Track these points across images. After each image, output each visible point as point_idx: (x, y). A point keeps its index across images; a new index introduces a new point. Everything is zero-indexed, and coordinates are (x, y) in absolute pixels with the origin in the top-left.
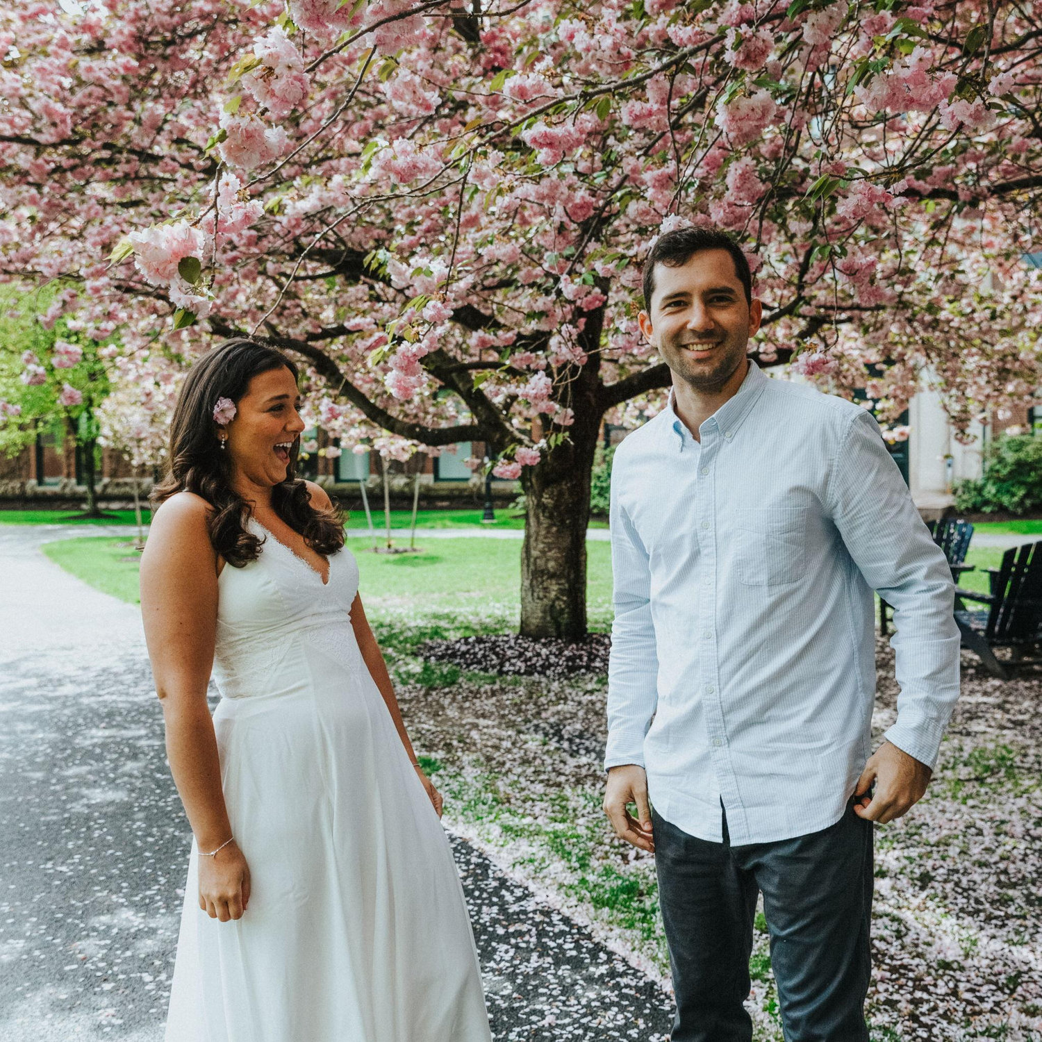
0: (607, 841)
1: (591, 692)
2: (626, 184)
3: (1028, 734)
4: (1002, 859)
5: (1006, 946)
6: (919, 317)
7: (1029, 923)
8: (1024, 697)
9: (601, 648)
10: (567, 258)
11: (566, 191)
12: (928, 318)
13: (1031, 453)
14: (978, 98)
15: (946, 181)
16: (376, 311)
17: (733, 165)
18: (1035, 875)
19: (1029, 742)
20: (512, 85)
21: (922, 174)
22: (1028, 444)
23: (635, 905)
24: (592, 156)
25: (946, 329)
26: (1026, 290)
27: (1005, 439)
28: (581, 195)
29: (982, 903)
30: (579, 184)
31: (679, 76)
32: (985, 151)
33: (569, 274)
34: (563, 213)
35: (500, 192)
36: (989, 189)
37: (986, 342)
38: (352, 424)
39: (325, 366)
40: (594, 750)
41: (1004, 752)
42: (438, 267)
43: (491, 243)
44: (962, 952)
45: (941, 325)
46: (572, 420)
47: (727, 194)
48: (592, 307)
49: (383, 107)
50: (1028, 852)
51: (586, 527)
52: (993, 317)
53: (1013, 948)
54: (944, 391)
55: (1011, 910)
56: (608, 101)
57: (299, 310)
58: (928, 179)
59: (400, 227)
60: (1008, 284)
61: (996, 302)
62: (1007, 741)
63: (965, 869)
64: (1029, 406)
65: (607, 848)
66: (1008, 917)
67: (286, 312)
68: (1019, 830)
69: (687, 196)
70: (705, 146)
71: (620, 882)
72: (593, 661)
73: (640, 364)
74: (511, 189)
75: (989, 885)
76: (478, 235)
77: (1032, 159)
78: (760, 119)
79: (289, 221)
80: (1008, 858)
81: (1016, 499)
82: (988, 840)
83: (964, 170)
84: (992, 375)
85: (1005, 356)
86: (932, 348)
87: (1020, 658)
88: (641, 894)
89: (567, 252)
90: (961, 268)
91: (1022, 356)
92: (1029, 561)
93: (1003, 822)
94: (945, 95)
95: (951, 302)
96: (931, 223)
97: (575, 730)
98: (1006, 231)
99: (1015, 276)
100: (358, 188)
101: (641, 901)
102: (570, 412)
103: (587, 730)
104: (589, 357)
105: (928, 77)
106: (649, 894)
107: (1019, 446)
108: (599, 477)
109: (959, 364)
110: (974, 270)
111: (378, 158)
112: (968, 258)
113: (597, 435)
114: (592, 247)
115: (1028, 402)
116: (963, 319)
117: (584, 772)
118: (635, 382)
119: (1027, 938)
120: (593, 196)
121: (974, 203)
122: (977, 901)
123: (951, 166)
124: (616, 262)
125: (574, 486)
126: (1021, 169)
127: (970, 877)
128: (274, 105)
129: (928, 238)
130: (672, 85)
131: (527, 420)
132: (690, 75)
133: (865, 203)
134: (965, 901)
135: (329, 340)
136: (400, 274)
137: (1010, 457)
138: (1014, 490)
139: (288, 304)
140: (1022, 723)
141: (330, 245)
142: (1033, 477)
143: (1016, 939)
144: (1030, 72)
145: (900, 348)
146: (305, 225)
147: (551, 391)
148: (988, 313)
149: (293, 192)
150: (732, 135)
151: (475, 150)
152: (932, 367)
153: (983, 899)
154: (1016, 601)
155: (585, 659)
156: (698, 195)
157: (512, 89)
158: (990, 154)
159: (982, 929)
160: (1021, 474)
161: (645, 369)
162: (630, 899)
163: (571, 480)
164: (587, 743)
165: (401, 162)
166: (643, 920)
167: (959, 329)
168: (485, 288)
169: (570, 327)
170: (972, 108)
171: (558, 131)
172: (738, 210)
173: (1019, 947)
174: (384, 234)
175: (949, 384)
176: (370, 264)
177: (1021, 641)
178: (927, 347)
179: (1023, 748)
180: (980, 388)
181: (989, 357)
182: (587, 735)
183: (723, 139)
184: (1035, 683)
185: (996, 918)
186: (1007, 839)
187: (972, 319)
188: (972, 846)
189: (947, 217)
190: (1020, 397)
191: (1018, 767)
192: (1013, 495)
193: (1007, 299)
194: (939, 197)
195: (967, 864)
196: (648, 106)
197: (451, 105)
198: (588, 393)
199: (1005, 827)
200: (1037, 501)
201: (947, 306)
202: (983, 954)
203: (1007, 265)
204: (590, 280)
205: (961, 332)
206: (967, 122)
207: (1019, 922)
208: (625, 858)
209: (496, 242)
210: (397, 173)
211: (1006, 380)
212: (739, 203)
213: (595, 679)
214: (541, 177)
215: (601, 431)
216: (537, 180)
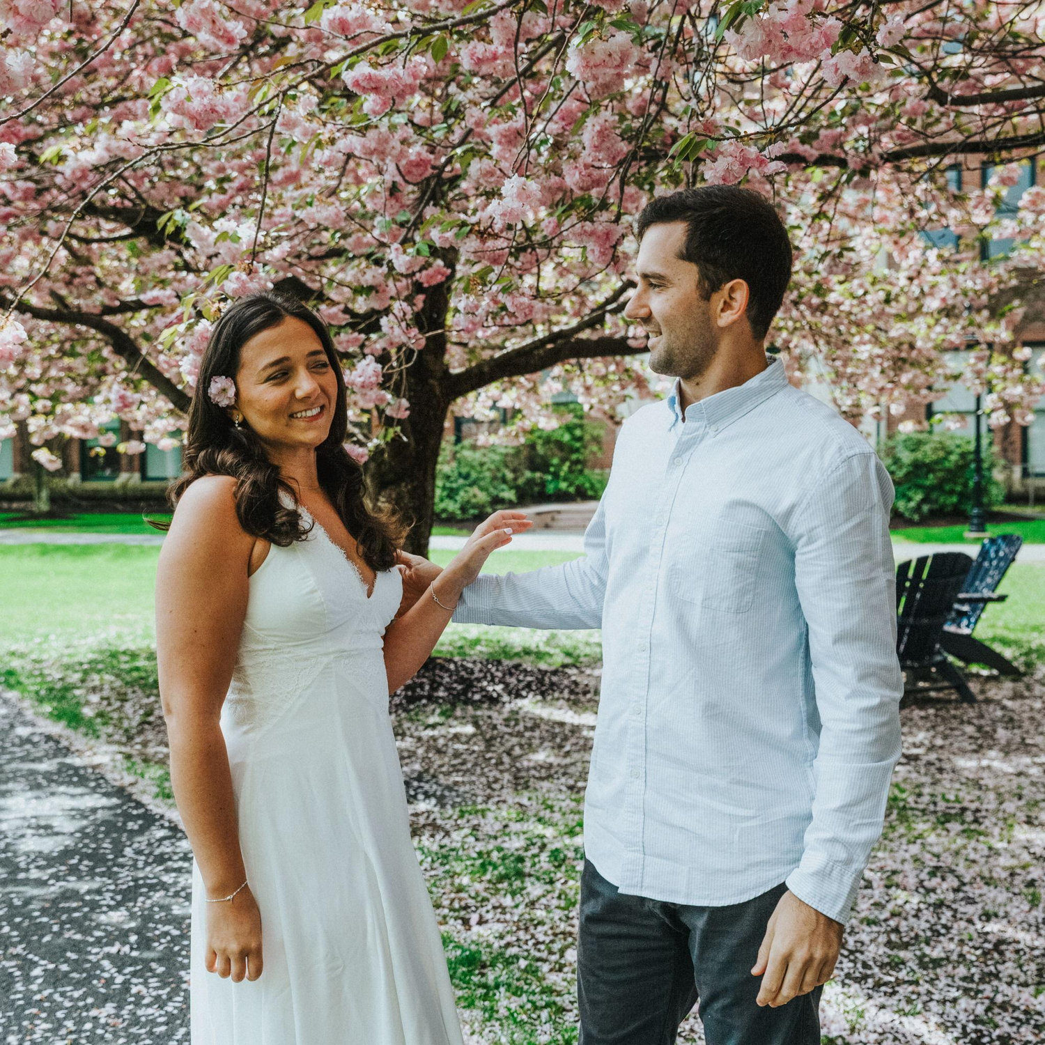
0: (446, 903)
1: (433, 726)
2: (470, 139)
3: (923, 770)
4: (893, 915)
5: (896, 1016)
6: (805, 299)
7: (922, 989)
8: (919, 728)
9: (446, 675)
10: (402, 225)
11: (398, 146)
12: (816, 301)
13: (929, 453)
14: (865, 48)
15: (834, 147)
16: (180, 281)
17: (590, 121)
18: (929, 934)
19: (924, 779)
20: (331, 17)
21: (807, 138)
22: (925, 443)
23: (475, 979)
24: (431, 105)
25: (836, 313)
26: (924, 271)
27: (901, 438)
28: (417, 150)
29: (870, 968)
30: (415, 137)
31: (528, 14)
32: (878, 114)
33: (403, 243)
34: (396, 172)
35: (319, 145)
36: (881, 156)
37: (880, 329)
38: (158, 415)
39: (124, 345)
40: (434, 795)
41: (897, 792)
42: (246, 231)
43: (310, 204)
44: (847, 1026)
45: (830, 308)
46: (408, 413)
47: (584, 153)
48: (434, 282)
49: (191, 41)
50: (922, 906)
51: (430, 534)
52: (887, 301)
53: (904, 1019)
54: (834, 382)
55: (903, 975)
56: (444, 40)
57: (92, 278)
58: (815, 143)
59: (211, 184)
60: (904, 264)
61: (891, 284)
62: (899, 779)
63: (852, 928)
64: (926, 402)
65: (446, 911)
66: (899, 982)
67: (77, 281)
68: (912, 881)
69: (540, 154)
70: (560, 97)
71: (459, 952)
72: (436, 689)
73: (493, 348)
74: (332, 141)
75: (878, 946)
76: (296, 194)
77: (930, 125)
78: (618, 66)
79: (73, 173)
80: (899, 915)
81: (912, 504)
82: (878, 893)
83: (855, 135)
84: (886, 364)
85: (901, 344)
86: (821, 334)
87: (915, 684)
88: (484, 966)
89: (401, 218)
90: (851, 245)
91: (919, 344)
92: (924, 576)
93: (894, 872)
94: (828, 43)
95: (841, 283)
96: (818, 195)
97: (413, 771)
98: (902, 205)
99: (911, 255)
100: (154, 136)
101: (483, 975)
102: (405, 403)
103: (427, 771)
104: (428, 339)
105: (808, 22)
106: (493, 965)
107: (916, 445)
108: (448, 477)
109: (850, 354)
110: (867, 248)
111: (168, 99)
112: (860, 235)
113: (442, 429)
114: (430, 212)
115: (925, 397)
116: (855, 302)
117: (422, 820)
118: (486, 369)
119: (920, 1006)
120: (432, 152)
121: (864, 172)
122: (865, 965)
123: (840, 130)
124: (455, 230)
125: (414, 488)
126: (917, 134)
127: (857, 937)
128: (19, 26)
129: (816, 211)
130: (520, 24)
131: (364, 411)
132: (542, 14)
133: (736, 167)
134: (851, 965)
135: (129, 315)
136: (201, 239)
137: (906, 457)
138: (910, 494)
139: (79, 270)
140: (916, 758)
141: (127, 203)
142: (931, 480)
143: (907, 1008)
144: (927, 26)
145: (784, 334)
146: (92, 177)
147: (381, 379)
148: (882, 295)
149: (74, 141)
150: (590, 85)
151: (285, 93)
152: (820, 357)
153: (871, 963)
154: (911, 620)
155: (427, 687)
156: (551, 155)
157: (331, 22)
158: (883, 116)
159: (870, 997)
160: (917, 476)
161: (497, 354)
162: (470, 973)
163: (412, 481)
164: (427, 787)
165: (196, 105)
166: (485, 997)
167: (850, 313)
168: (311, 258)
169: (405, 305)
170: (858, 59)
171: (385, 73)
172: (596, 173)
173: (911, 1018)
174: (191, 191)
175: (839, 375)
176: (165, 225)
177: (916, 665)
178: (815, 332)
179: (918, 786)
180: (872, 380)
181: (882, 346)
182: (427, 777)
183: (580, 90)
184: (931, 711)
185: (886, 984)
186: (899, 892)
187: (864, 302)
188: (859, 901)
189: (836, 188)
190: (917, 392)
191: (912, 809)
192: (910, 500)
193: (903, 282)
194: (827, 165)
195: (854, 922)
196: (492, 48)
197: (271, 42)
198: (431, 381)
199: (897, 879)
200: (935, 507)
201: (838, 288)
202: (870, 1027)
203: (904, 241)
204: (426, 251)
205: (853, 318)
206: (853, 76)
207: (911, 988)
208: (466, 922)
209: (316, 203)
210: (192, 118)
211: (901, 369)
212: (597, 164)
213: (438, 711)
214: (367, 127)
215: (448, 424)
216: (363, 131)
